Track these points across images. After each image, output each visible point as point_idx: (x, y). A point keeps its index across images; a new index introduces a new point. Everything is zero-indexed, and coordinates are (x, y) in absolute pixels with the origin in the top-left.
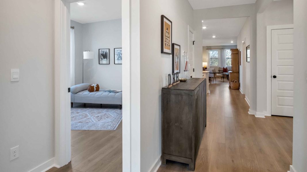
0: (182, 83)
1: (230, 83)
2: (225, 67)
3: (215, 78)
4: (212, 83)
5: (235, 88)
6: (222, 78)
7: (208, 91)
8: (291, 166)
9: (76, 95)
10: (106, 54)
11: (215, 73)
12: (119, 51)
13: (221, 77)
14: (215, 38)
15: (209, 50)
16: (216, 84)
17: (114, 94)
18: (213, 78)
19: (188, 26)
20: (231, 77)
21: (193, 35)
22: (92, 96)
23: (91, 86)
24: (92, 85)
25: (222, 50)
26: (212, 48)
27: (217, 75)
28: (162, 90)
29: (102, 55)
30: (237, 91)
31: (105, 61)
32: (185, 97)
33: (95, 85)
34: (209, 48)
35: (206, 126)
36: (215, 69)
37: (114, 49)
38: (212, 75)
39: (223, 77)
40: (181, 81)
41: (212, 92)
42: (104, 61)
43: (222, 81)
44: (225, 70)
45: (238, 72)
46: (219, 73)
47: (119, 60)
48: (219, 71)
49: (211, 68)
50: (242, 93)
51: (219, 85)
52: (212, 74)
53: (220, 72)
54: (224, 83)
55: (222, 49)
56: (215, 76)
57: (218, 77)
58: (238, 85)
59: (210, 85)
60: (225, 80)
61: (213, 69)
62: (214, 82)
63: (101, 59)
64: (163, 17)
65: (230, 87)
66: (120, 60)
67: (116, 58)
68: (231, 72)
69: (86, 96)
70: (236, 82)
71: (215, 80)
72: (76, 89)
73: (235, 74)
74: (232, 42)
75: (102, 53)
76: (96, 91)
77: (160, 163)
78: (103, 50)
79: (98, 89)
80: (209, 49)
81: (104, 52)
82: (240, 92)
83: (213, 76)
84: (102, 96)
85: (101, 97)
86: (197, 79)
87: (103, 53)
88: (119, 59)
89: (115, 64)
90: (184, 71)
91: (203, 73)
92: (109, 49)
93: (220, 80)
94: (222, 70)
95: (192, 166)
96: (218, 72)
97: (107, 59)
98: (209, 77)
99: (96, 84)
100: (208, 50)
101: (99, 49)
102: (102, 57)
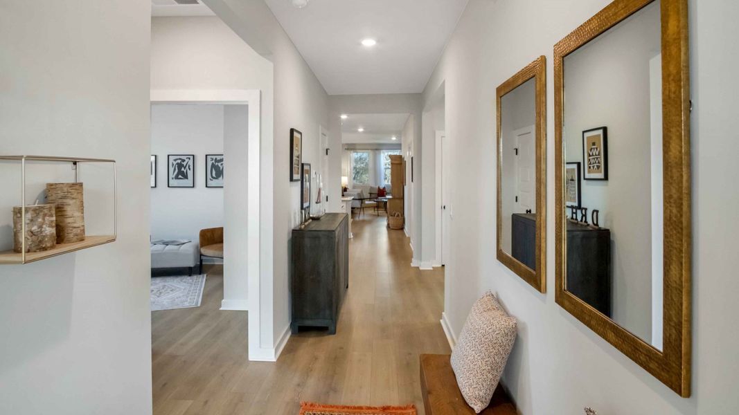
0: (316, 222)
1: (388, 217)
2: (382, 187)
3: (362, 208)
4: (357, 219)
5: (397, 228)
6: (376, 209)
7: (351, 235)
8: (443, 313)
11: (362, 200)
12: (179, 161)
13: (374, 207)
14: (363, 132)
15: (352, 152)
16: (363, 221)
17: (176, 247)
18: (358, 208)
19: (320, 127)
20: (390, 205)
21: (327, 138)
25: (377, 152)
26: (358, 147)
27: (367, 202)
28: (293, 233)
30: (400, 232)
32: (323, 241)
34: (351, 147)
35: (347, 287)
36: (362, 191)
37: (168, 156)
38: (357, 204)
39: (377, 207)
40: (313, 219)
41: (356, 236)
43: (374, 215)
44: (382, 192)
45: (403, 198)
46: (370, 199)
47: (178, 179)
48: (371, 194)
49: (355, 190)
50: (407, 236)
51: (370, 222)
52: (357, 201)
53: (373, 196)
54: (379, 219)
55: (376, 149)
56: (363, 205)
57: (369, 207)
58: (401, 221)
59: (354, 223)
60: (381, 212)
61: (359, 191)
62: (361, 218)
64: (292, 131)
65: (388, 227)
66: (181, 178)
68: (390, 197)
70: (398, 216)
71: (362, 213)
73: (397, 201)
74: (394, 138)
77: (290, 333)
80: (351, 149)
82: (404, 234)
83: (359, 206)
86: (335, 215)
88: (180, 176)
89: (168, 186)
90: (317, 203)
91: (343, 201)
92: (156, 156)
93: (371, 212)
94: (376, 192)
95: (333, 328)
96: (368, 196)
98: (352, 208)
100: (349, 152)
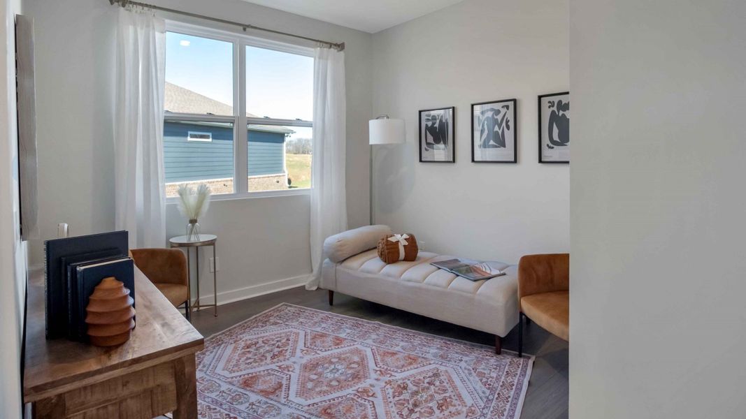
9: (340, 267)
10: (443, 126)
12: (490, 114)
17: (470, 285)
22: (390, 279)
23: (387, 241)
24: (393, 239)
29: (431, 130)
31: (442, 152)
33: (400, 239)
37: (473, 105)
42: (440, 152)
47: (489, 146)
63: (428, 144)
66: (493, 145)
67: (477, 142)
69: (369, 276)
72: (341, 246)
75: (430, 124)
76: (406, 259)
78: (433, 113)
79: (412, 254)
81: (438, 121)
84: (423, 285)
85: (420, 289)
87: (434, 124)
88: (492, 142)
89: (473, 161)
92: (454, 108)
97: (445, 143)
99: (405, 236)
101: (420, 112)
102: (430, 139)
